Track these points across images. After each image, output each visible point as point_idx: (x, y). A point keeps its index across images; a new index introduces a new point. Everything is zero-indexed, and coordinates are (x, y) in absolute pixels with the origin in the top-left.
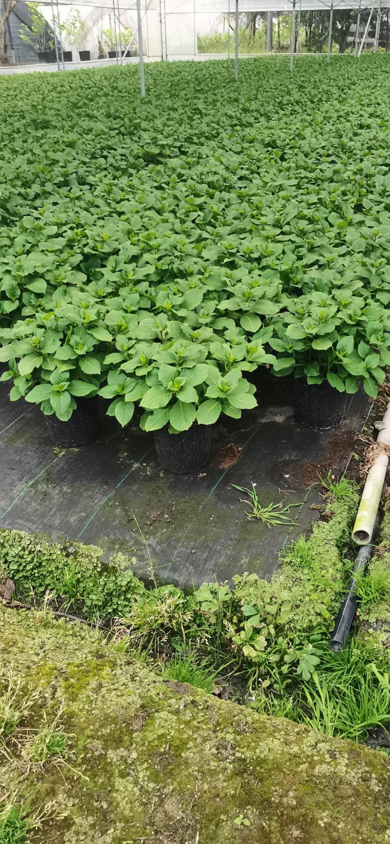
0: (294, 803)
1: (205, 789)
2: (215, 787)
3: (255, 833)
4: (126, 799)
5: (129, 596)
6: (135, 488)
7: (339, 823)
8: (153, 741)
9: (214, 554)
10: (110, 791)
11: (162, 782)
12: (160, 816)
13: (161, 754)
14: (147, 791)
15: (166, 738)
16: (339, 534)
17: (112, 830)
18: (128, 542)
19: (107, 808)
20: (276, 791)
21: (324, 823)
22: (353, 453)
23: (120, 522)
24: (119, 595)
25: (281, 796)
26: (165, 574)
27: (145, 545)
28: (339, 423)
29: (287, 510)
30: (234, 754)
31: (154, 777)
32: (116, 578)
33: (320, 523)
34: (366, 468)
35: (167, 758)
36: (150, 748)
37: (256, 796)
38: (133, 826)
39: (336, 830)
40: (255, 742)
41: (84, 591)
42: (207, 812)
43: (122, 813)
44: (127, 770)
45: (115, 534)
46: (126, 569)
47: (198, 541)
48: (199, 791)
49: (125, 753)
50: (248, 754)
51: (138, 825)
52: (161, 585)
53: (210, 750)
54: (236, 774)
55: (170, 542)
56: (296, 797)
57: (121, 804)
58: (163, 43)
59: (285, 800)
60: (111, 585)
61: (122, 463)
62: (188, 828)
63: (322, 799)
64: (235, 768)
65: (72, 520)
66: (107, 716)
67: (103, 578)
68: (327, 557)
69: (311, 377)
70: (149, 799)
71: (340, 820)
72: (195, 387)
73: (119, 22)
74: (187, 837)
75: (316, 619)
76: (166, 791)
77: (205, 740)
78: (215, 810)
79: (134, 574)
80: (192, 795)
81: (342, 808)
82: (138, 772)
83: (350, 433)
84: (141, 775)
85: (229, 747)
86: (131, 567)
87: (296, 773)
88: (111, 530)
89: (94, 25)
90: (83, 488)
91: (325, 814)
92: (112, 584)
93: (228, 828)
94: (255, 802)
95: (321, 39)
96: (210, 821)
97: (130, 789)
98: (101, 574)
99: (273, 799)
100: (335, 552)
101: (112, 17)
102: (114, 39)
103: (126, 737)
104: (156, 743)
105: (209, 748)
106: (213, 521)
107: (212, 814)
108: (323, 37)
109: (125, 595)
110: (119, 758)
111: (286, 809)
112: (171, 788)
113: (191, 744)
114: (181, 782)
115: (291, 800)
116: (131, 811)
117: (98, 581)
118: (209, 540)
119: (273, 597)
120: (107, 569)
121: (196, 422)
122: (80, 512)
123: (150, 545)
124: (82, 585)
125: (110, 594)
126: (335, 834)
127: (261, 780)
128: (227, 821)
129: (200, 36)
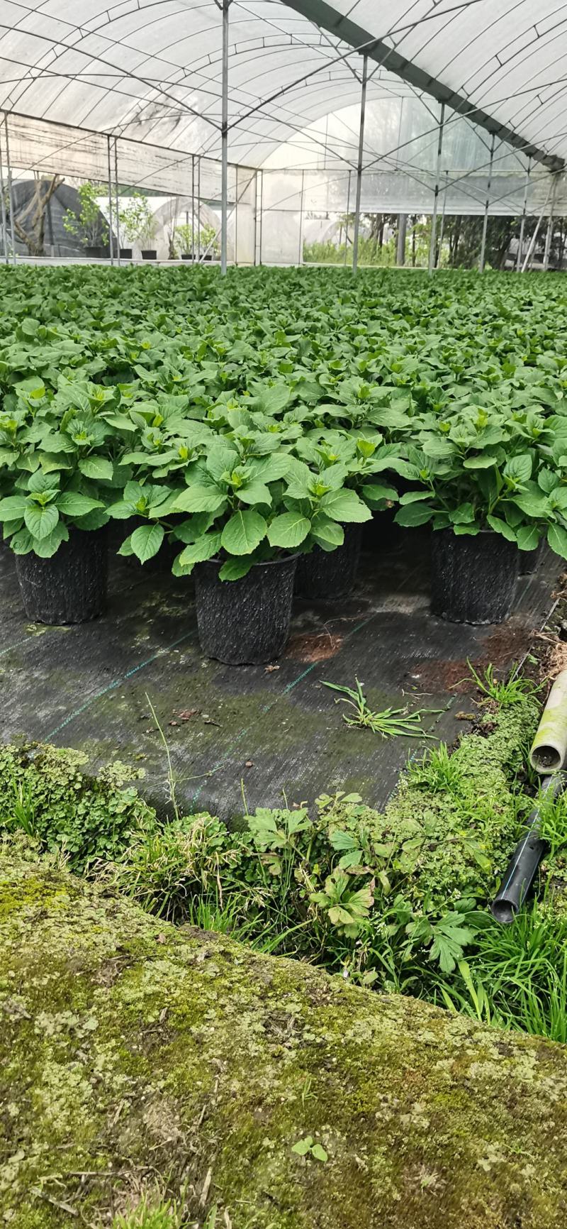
0: (425, 1123)
1: (233, 1089)
2: (256, 1086)
3: (336, 1175)
4: (62, 1100)
5: (127, 834)
6: (156, 679)
7: (523, 1166)
8: (134, 1002)
9: (284, 770)
10: (29, 1085)
11: (144, 1073)
12: (130, 1133)
13: (148, 1026)
14: (110, 1090)
15: (162, 999)
16: (507, 754)
17: (21, 1155)
18: (135, 747)
19: (18, 1116)
20: (385, 1100)
21: (490, 1163)
22: (528, 654)
23: (124, 720)
24: (110, 834)
25: (396, 1111)
26: (195, 794)
27: (165, 752)
28: (503, 616)
29: (416, 718)
30: (300, 1036)
31: (128, 1065)
32: (107, 800)
33: (474, 737)
34: (551, 672)
35: (159, 1034)
36: (126, 1013)
37: (343, 1106)
38: (69, 1150)
39: (516, 1178)
40: (344, 1018)
41: (47, 828)
42: (234, 1130)
43: (49, 1125)
44: (73, 1050)
45: (113, 735)
46: (126, 785)
47: (258, 751)
48: (219, 1093)
49: (73, 1021)
50: (330, 1036)
51: (79, 1148)
52: (185, 813)
53: (250, 1025)
54: (302, 1067)
55: (208, 751)
56: (428, 1114)
57: (47, 1111)
58: (257, 245)
59: (404, 1118)
60: (96, 815)
61: (139, 648)
62: (189, 1160)
63: (484, 1118)
64: (301, 1058)
65: (41, 714)
66: (45, 959)
67: (84, 801)
68: (487, 781)
69: (462, 525)
70: (112, 1103)
71: (525, 1161)
72: (266, 485)
73: (200, 221)
74: (185, 1177)
75: (465, 872)
76: (149, 1089)
77: (241, 1010)
78: (251, 1129)
79: (139, 794)
80: (205, 1098)
81: (528, 1138)
82: (95, 1053)
83: (522, 631)
84: (100, 1060)
85: (291, 1023)
86: (136, 782)
87: (429, 1071)
88: (107, 731)
89: (165, 223)
90: (68, 676)
91: (491, 1148)
92: (99, 813)
93: (277, 1164)
94: (338, 1118)
95: (472, 253)
96: (240, 1148)
97: (74, 1084)
98: (79, 794)
99: (378, 1115)
100: (499, 777)
101: (190, 215)
102: (190, 239)
103: (80, 994)
104: (140, 1006)
105: (249, 1023)
106: (286, 727)
107: (245, 1136)
108: (474, 252)
109: (120, 833)
110: (59, 1028)
111: (406, 1133)
112: (162, 1084)
113: (212, 1013)
114: (183, 1074)
115: (418, 1117)
116: (68, 1123)
117: (74, 807)
118: (276, 751)
119: (388, 832)
120: (91, 786)
121: (265, 542)
122: (57, 704)
123: (172, 753)
124: (46, 816)
125: (94, 832)
126: (515, 1187)
127: (354, 1081)
128: (276, 1150)
129: (306, 246)
